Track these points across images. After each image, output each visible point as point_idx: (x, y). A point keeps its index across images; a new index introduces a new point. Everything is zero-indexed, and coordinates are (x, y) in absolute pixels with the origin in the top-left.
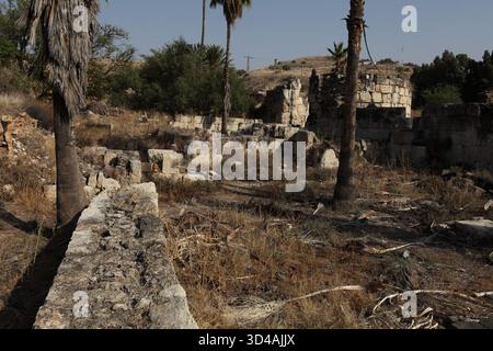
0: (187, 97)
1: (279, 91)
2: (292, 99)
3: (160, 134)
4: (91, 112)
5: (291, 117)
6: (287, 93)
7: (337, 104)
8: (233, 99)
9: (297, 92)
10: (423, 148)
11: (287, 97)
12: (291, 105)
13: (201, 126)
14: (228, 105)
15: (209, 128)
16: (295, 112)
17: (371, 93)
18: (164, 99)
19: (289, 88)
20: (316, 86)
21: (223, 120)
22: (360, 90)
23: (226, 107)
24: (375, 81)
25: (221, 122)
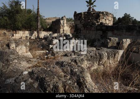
0: (21, 23)
2: (64, 24)
5: (63, 30)
6: (62, 22)
8: (41, 24)
9: (65, 21)
12: (63, 26)
13: (28, 35)
14: (40, 27)
15: (32, 36)
16: (64, 29)
17: (106, 20)
18: (10, 24)
19: (62, 20)
20: (81, 17)
21: (38, 32)
22: (102, 18)
23: (39, 28)
24: (107, 15)
25: (37, 33)
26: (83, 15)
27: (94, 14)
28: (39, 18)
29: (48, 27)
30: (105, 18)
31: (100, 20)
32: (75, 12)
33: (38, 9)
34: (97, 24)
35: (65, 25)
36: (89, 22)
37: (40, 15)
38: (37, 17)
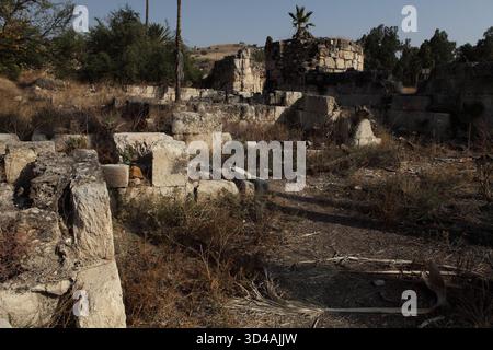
0: (138, 67)
1: (229, 61)
2: (242, 69)
3: (117, 105)
4: (38, 88)
5: (242, 86)
6: (238, 63)
7: (305, 69)
8: (186, 69)
9: (247, 61)
10: (447, 115)
11: (238, 66)
12: (242, 74)
13: (153, 96)
14: (181, 75)
15: (162, 98)
16: (245, 81)
17: (335, 59)
18: (114, 70)
19: (239, 58)
20: (277, 52)
21: (177, 90)
22: (325, 56)
23: (179, 77)
24: (338, 46)
25: (174, 92)
26: (282, 48)
27: (305, 44)
28: (180, 53)
29: (205, 76)
30: (333, 55)
31: (318, 59)
32: (269, 39)
33: (178, 32)
34: (308, 68)
35: (248, 71)
36: (295, 66)
37: (183, 46)
38: (176, 52)
